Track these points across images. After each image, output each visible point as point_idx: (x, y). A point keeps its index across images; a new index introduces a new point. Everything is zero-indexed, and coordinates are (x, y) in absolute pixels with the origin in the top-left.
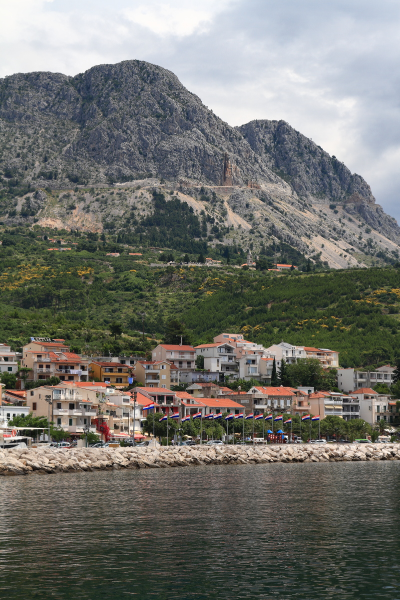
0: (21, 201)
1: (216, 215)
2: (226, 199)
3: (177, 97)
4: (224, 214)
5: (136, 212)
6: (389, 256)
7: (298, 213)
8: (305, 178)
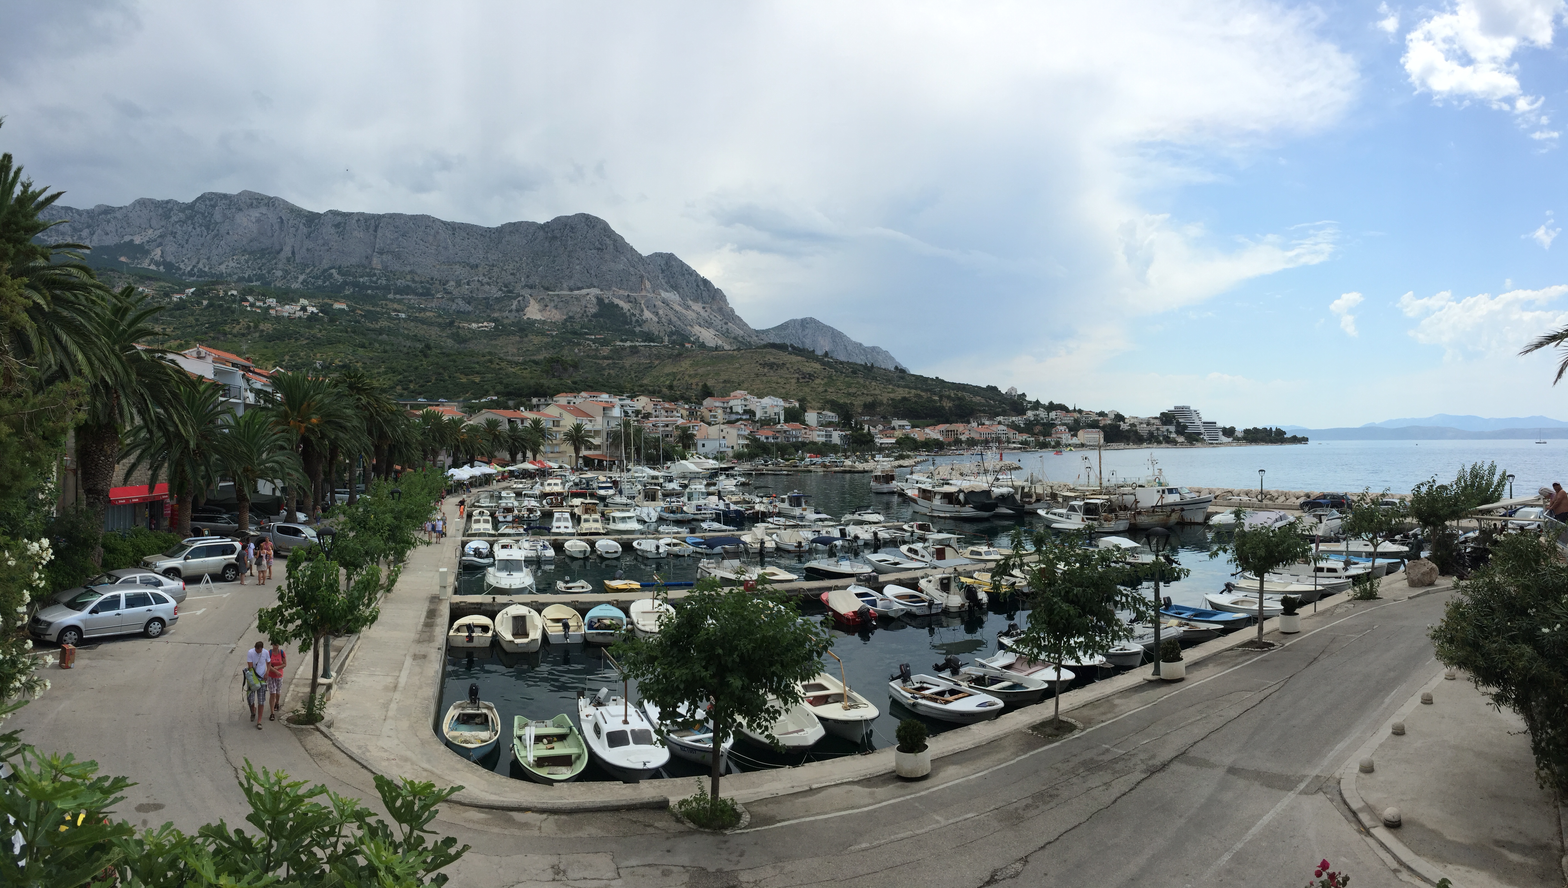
0: (515, 303)
1: (637, 312)
2: (643, 302)
3: (609, 237)
4: (642, 311)
5: (587, 310)
6: (740, 339)
7: (684, 311)
8: (686, 289)
